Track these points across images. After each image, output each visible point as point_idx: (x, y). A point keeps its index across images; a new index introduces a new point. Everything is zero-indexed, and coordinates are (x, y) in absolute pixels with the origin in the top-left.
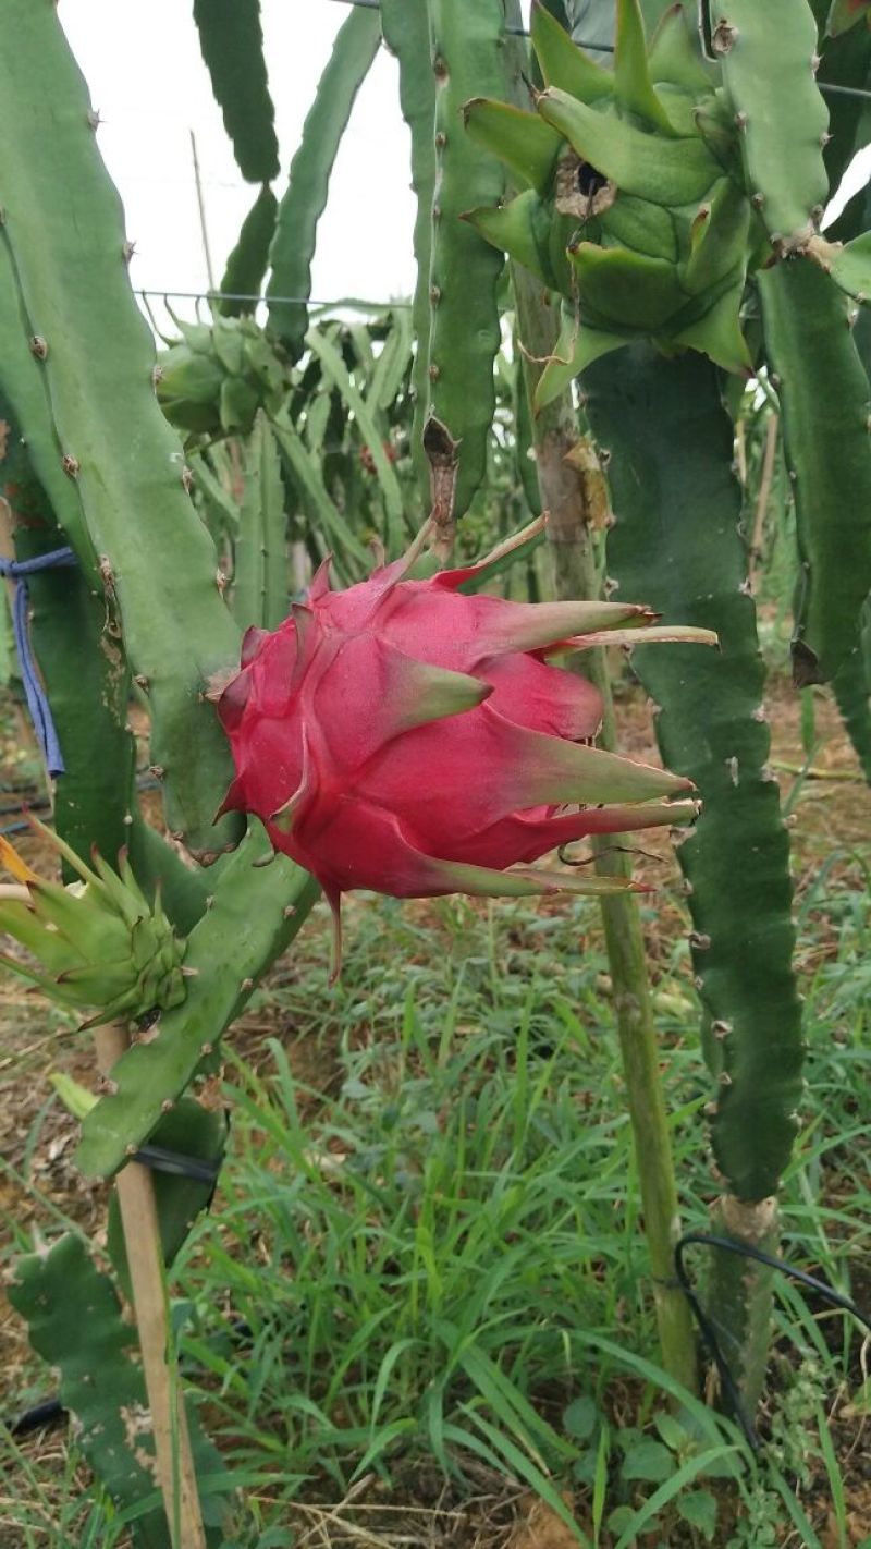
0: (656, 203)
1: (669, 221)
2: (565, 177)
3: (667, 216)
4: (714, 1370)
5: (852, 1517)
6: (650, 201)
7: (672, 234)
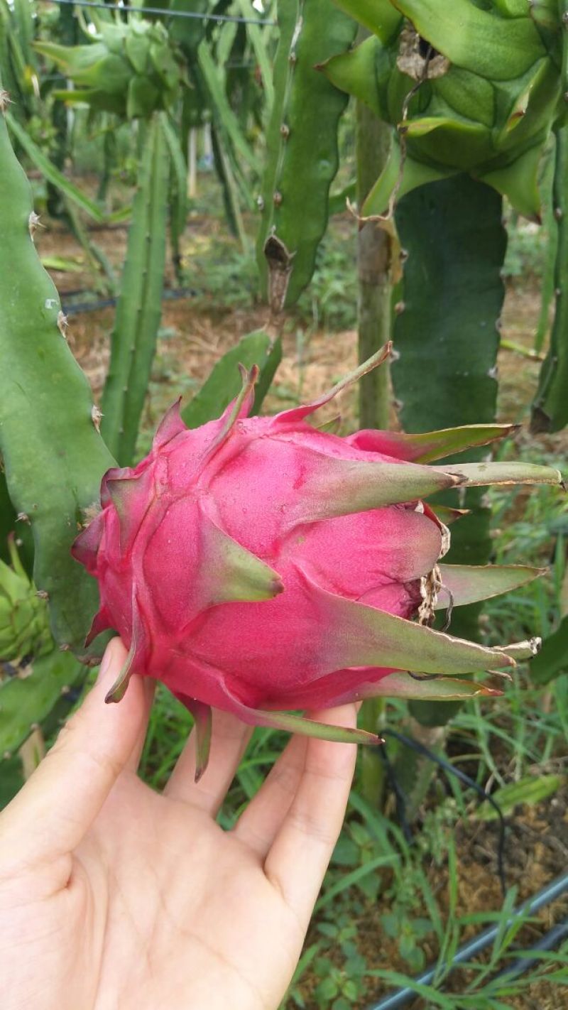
0: (483, 77)
1: (491, 93)
2: (408, 37)
3: (490, 88)
4: (392, 798)
5: (462, 885)
6: (477, 74)
7: (492, 103)
